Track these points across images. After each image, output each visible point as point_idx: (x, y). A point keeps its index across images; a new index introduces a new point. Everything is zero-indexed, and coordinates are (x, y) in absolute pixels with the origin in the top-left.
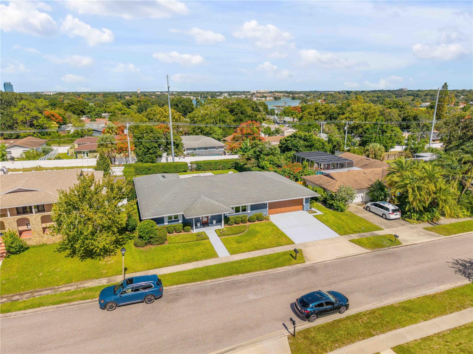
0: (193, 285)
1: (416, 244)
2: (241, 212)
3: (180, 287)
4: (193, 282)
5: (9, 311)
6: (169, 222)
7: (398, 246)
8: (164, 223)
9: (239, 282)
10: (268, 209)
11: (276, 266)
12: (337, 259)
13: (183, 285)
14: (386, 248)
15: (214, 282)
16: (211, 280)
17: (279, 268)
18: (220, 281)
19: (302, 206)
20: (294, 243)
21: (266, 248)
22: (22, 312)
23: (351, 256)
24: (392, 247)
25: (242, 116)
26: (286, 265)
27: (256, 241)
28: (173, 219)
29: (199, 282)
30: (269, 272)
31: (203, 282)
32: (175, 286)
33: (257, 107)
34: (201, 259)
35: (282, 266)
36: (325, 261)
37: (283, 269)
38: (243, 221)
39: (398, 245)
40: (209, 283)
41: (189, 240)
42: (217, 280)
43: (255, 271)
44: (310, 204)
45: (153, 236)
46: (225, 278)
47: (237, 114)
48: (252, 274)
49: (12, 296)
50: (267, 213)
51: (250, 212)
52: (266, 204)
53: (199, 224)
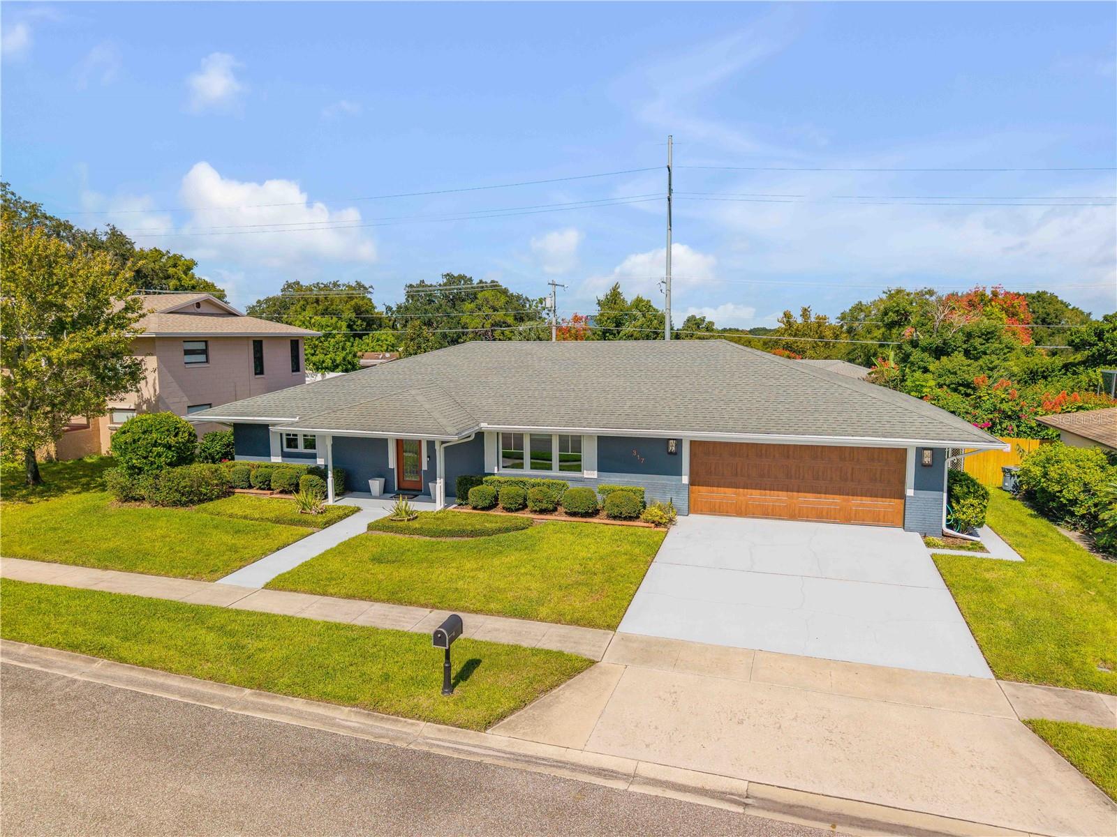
2: (555, 472)
8: (269, 456)
10: (685, 479)
12: (743, 800)
19: (896, 502)
21: (434, 606)
28: (301, 448)
37: (308, 716)
44: (951, 495)
50: (682, 501)
51: (594, 474)
52: (675, 454)
53: (376, 485)
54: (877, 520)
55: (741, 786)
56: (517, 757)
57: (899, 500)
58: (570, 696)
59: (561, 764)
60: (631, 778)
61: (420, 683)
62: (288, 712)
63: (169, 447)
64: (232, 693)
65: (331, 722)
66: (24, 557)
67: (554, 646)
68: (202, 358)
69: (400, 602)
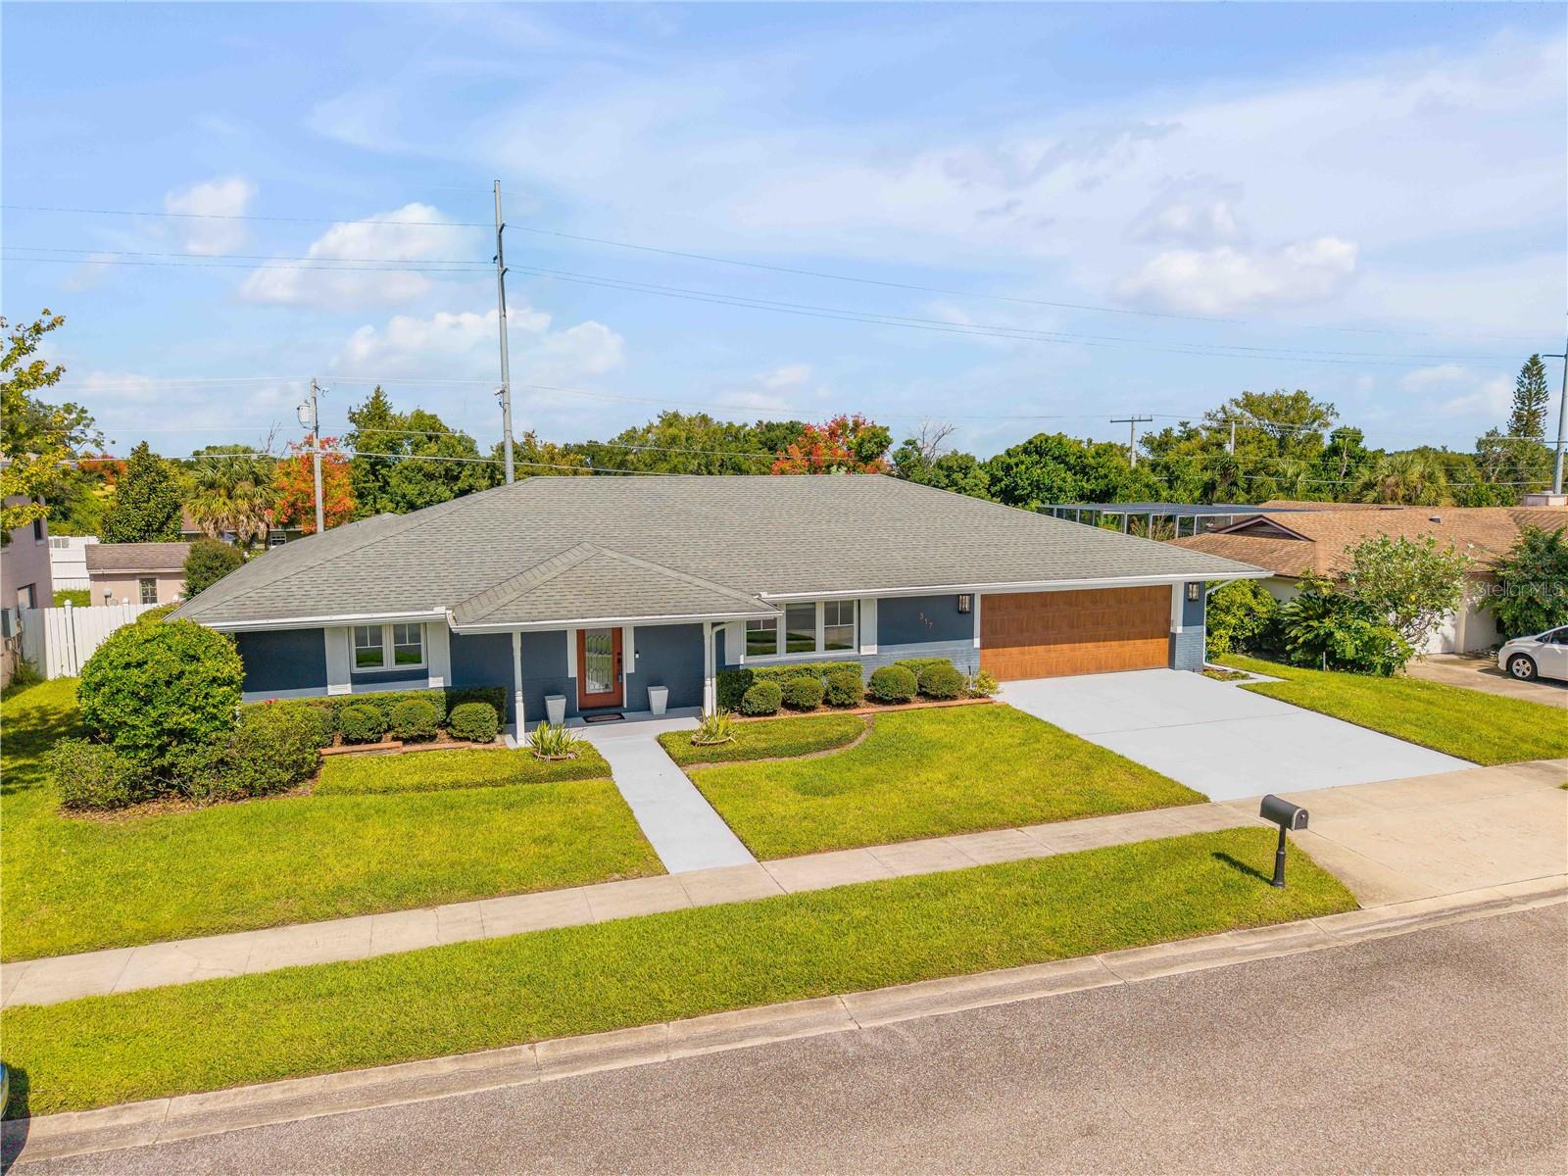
0: (370, 1095)
2: (820, 653)
3: (233, 1114)
4: (388, 1059)
6: (357, 680)
8: (322, 682)
9: (832, 1059)
10: (977, 642)
11: (1137, 931)
13: (277, 1091)
15: (592, 1058)
16: (565, 1048)
17: (1168, 950)
18: (655, 1048)
19: (1164, 642)
20: (1206, 799)
21: (1013, 824)
26: (1217, 927)
27: (932, 782)
28: (389, 665)
29: (445, 1066)
32: (185, 1105)
34: (522, 886)
35: (1190, 928)
36: (1508, 901)
37: (1205, 956)
38: (838, 698)
40: (538, 1068)
41: (462, 776)
42: (622, 1039)
43: (968, 971)
45: (187, 720)
46: (707, 1024)
51: (873, 650)
52: (969, 612)
53: (558, 706)
57: (1162, 640)
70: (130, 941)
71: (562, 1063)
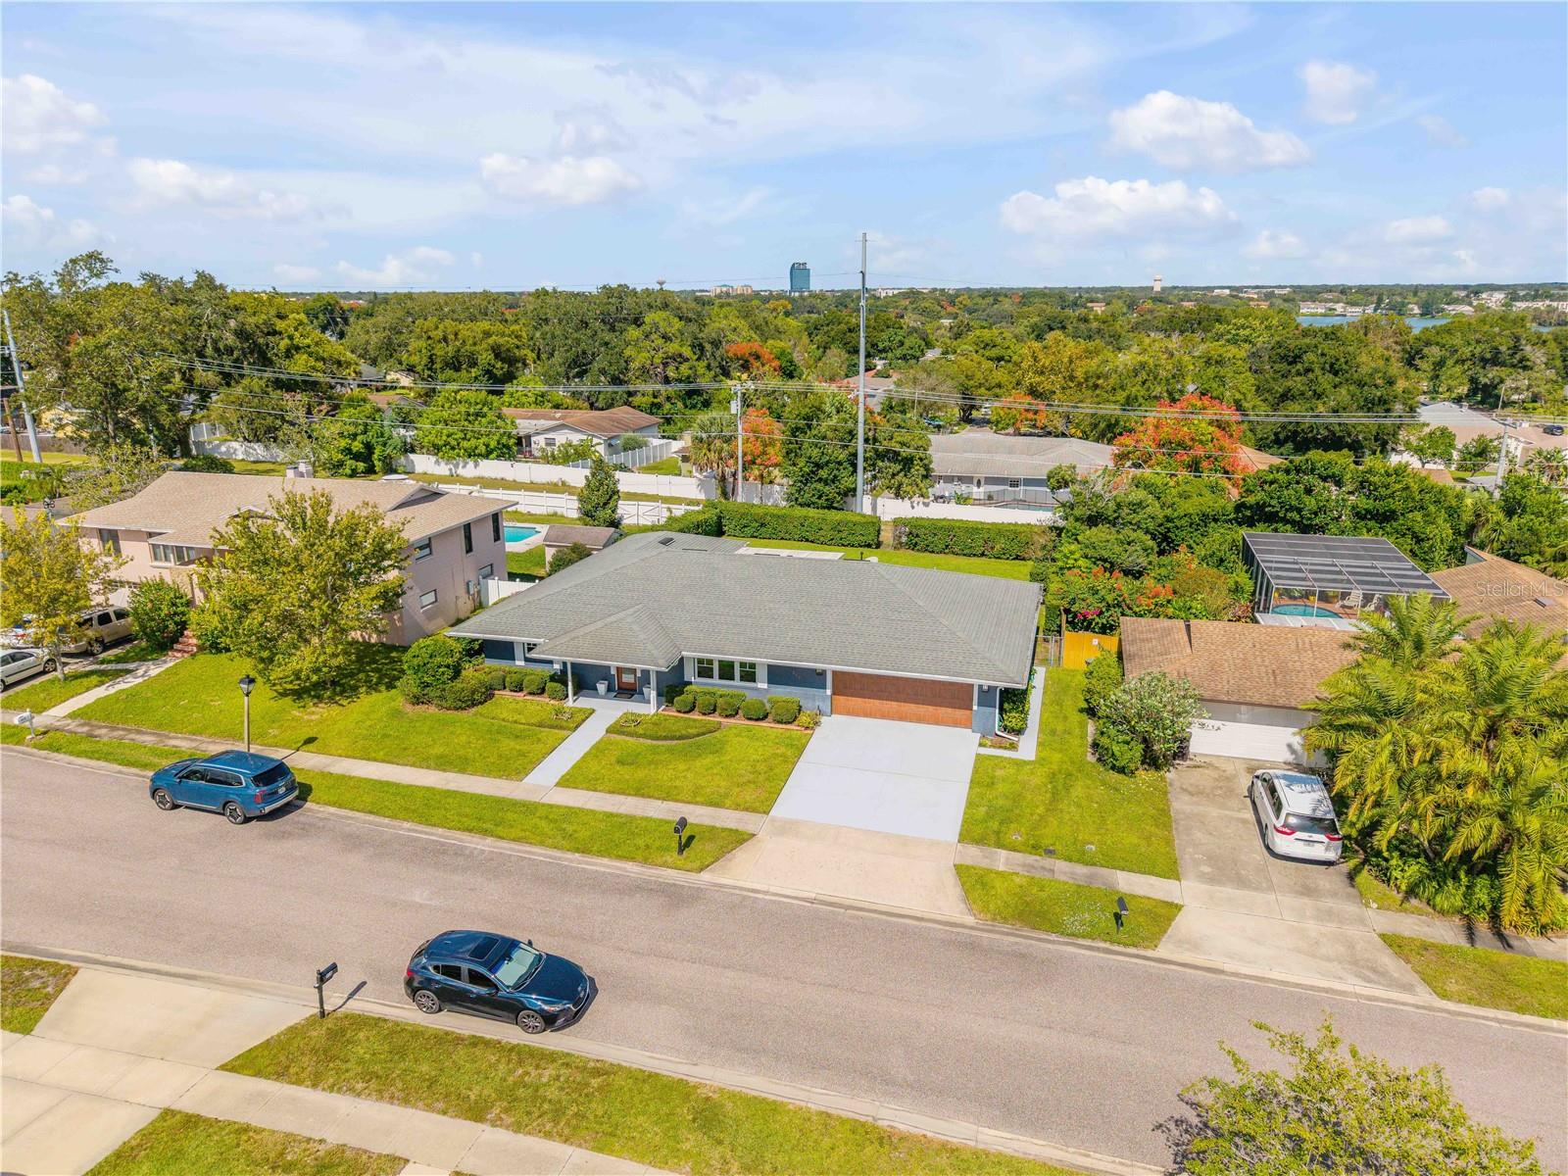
1: (1222, 972)
2: (735, 682)
3: (340, 816)
5: (58, 750)
6: (527, 660)
7: (1120, 949)
8: (514, 660)
10: (829, 692)
12: (812, 901)
13: (350, 814)
14: (1053, 937)
16: (414, 826)
20: (767, 814)
21: (662, 799)
22: (72, 758)
23: (875, 911)
24: (1088, 942)
25: (1325, 381)
27: (672, 771)
29: (387, 821)
30: (566, 859)
31: (396, 823)
33: (1516, 348)
35: (622, 856)
37: (612, 867)
39: (1126, 945)
42: (428, 829)
43: (534, 844)
47: (1308, 370)
48: (521, 848)
49: (100, 727)
50: (826, 707)
51: (765, 686)
52: (823, 678)
53: (602, 687)
54: (956, 724)
55: (813, 896)
56: (715, 885)
57: (968, 712)
58: (742, 856)
59: (735, 888)
60: (766, 893)
61: (667, 849)
62: (601, 865)
63: (448, 666)
64: (569, 855)
65: (625, 870)
66: (383, 761)
67: (733, 826)
68: (427, 551)
69: (643, 796)
70: (368, 759)
71: (409, 830)
